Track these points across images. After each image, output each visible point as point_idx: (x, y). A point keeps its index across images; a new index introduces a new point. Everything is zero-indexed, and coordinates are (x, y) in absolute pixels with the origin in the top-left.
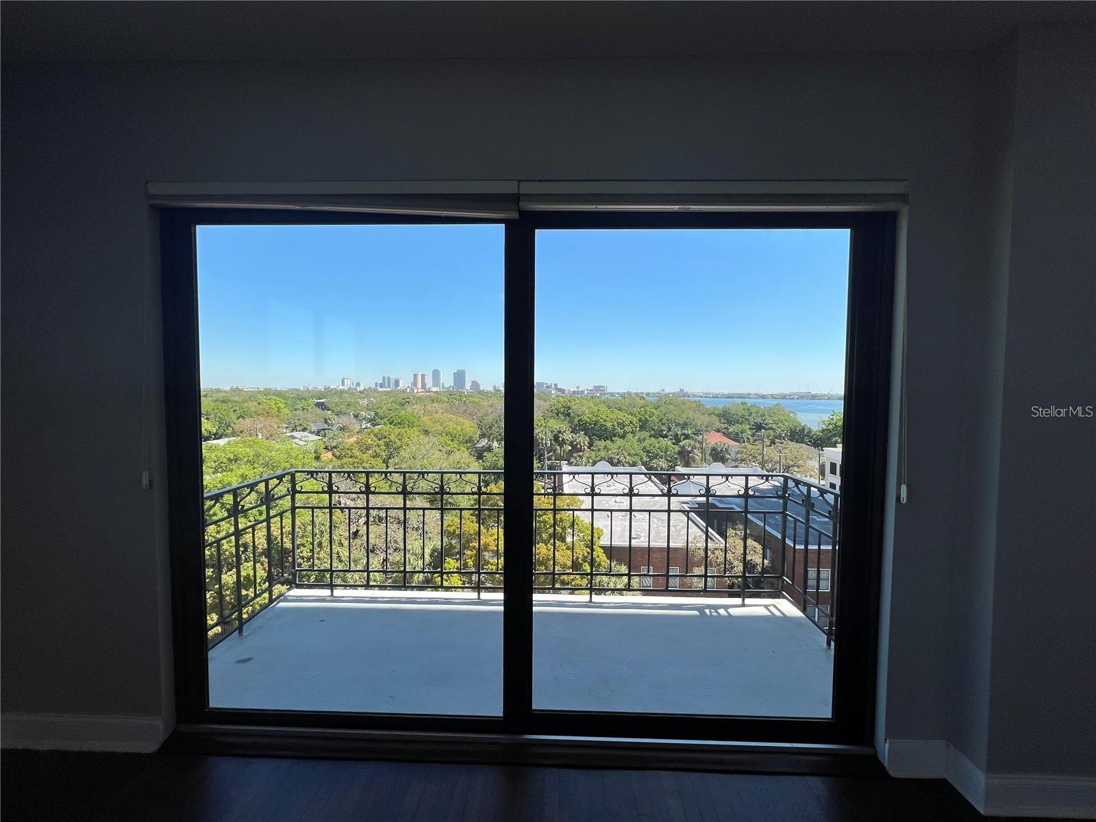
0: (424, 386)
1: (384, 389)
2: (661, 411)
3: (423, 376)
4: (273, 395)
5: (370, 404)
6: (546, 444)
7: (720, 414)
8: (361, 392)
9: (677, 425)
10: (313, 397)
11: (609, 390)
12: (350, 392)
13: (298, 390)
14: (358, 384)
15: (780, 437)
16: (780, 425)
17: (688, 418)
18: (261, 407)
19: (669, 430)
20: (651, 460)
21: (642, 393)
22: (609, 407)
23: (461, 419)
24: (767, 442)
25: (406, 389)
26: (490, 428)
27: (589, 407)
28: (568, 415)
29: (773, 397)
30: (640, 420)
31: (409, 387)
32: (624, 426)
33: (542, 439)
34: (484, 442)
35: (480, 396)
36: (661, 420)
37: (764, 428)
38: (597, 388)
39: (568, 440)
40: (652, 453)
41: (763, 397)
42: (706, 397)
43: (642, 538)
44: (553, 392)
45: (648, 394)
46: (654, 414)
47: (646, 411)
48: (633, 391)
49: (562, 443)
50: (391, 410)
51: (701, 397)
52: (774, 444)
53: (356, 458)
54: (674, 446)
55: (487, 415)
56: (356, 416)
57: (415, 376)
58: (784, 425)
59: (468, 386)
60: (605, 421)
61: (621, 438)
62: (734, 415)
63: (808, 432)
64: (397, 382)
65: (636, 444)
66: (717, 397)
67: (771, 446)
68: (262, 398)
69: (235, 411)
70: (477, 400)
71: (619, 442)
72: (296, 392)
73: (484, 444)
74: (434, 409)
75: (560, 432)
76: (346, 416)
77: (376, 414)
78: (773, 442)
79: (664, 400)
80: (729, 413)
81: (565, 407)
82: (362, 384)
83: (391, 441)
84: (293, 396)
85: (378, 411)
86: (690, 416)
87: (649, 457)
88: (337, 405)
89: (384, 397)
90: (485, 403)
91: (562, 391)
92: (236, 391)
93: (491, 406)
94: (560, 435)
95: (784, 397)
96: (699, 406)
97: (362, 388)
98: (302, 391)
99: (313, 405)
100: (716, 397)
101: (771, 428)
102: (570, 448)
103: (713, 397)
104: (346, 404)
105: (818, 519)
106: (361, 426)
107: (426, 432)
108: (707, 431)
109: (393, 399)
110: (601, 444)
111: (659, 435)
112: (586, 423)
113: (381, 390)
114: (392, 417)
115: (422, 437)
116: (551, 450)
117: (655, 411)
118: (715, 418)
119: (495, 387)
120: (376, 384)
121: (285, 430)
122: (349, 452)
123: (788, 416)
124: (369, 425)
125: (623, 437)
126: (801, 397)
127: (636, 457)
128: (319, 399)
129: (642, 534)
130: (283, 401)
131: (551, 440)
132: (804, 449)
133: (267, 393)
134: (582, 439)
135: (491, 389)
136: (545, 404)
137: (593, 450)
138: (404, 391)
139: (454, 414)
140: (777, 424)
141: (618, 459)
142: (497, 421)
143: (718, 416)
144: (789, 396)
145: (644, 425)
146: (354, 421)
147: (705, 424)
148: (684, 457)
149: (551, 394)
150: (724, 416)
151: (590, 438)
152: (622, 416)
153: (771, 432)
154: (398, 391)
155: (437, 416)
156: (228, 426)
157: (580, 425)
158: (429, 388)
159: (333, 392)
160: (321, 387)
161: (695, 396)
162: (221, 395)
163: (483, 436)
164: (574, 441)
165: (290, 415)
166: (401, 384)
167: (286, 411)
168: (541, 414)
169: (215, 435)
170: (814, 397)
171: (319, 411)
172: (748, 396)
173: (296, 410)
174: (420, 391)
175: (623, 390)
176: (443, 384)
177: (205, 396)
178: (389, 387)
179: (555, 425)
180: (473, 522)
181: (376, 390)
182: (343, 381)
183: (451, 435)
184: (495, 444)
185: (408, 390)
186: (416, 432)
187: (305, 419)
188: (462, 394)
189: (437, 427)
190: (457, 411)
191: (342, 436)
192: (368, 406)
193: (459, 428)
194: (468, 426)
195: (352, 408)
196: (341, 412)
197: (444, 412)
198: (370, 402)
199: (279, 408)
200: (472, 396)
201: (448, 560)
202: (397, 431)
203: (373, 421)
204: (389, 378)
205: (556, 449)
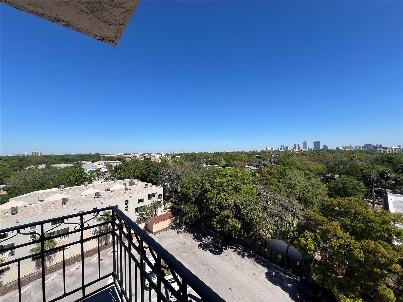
0: (299, 148)
1: (282, 151)
3: (299, 145)
6: (374, 178)
8: (273, 152)
10: (256, 154)
12: (269, 152)
13: (252, 152)
14: (272, 149)
18: (240, 157)
23: (316, 163)
26: (333, 168)
28: (392, 162)
31: (292, 149)
33: (370, 176)
34: (330, 175)
35: (328, 152)
49: (387, 179)
50: (283, 159)
53: (267, 177)
55: (331, 161)
56: (270, 161)
57: (295, 145)
59: (321, 148)
64: (287, 148)
68: (240, 154)
69: (232, 158)
70: (326, 154)
72: (251, 152)
73: (329, 175)
74: (303, 158)
75: (385, 172)
76: (266, 161)
77: (278, 160)
81: (388, 158)
82: (273, 149)
83: (281, 172)
84: (250, 154)
85: (279, 159)
88: (263, 157)
89: (281, 153)
90: (330, 156)
91: (386, 148)
92: (234, 152)
93: (334, 157)
94: (385, 174)
97: (273, 150)
99: (255, 157)
102: (394, 182)
104: (267, 156)
106: (272, 164)
107: (299, 169)
109: (285, 154)
113: (281, 151)
114: (283, 162)
115: (296, 170)
119: (337, 148)
120: (279, 149)
121: (246, 165)
122: (264, 175)
128: (258, 155)
130: (246, 155)
131: (377, 177)
133: (243, 153)
135: (335, 149)
136: (371, 156)
138: (290, 151)
139: (312, 161)
142: (337, 165)
146: (269, 163)
149: (377, 150)
154: (288, 151)
155: (303, 162)
156: (230, 163)
158: (302, 150)
159: (262, 152)
160: (259, 150)
162: (230, 154)
163: (329, 171)
166: (289, 149)
167: (247, 159)
168: (369, 162)
169: (227, 165)
171: (257, 159)
173: (250, 158)
174: (297, 151)
176: (308, 148)
177: (226, 154)
178: (284, 150)
179: (380, 168)
180: (320, 215)
181: (278, 151)
182: (266, 148)
183: (311, 170)
184: (336, 176)
185: (292, 151)
186: (293, 168)
187: (252, 162)
188: (318, 152)
189: (304, 166)
190: (314, 160)
191: (264, 168)
192: (275, 157)
193: (315, 167)
194: (321, 167)
195: (269, 158)
196: (264, 159)
197: (308, 160)
198: (275, 155)
199: (245, 158)
200: (323, 153)
201: (306, 231)
202: (283, 167)
203: (276, 163)
204: (284, 146)
205: (382, 182)
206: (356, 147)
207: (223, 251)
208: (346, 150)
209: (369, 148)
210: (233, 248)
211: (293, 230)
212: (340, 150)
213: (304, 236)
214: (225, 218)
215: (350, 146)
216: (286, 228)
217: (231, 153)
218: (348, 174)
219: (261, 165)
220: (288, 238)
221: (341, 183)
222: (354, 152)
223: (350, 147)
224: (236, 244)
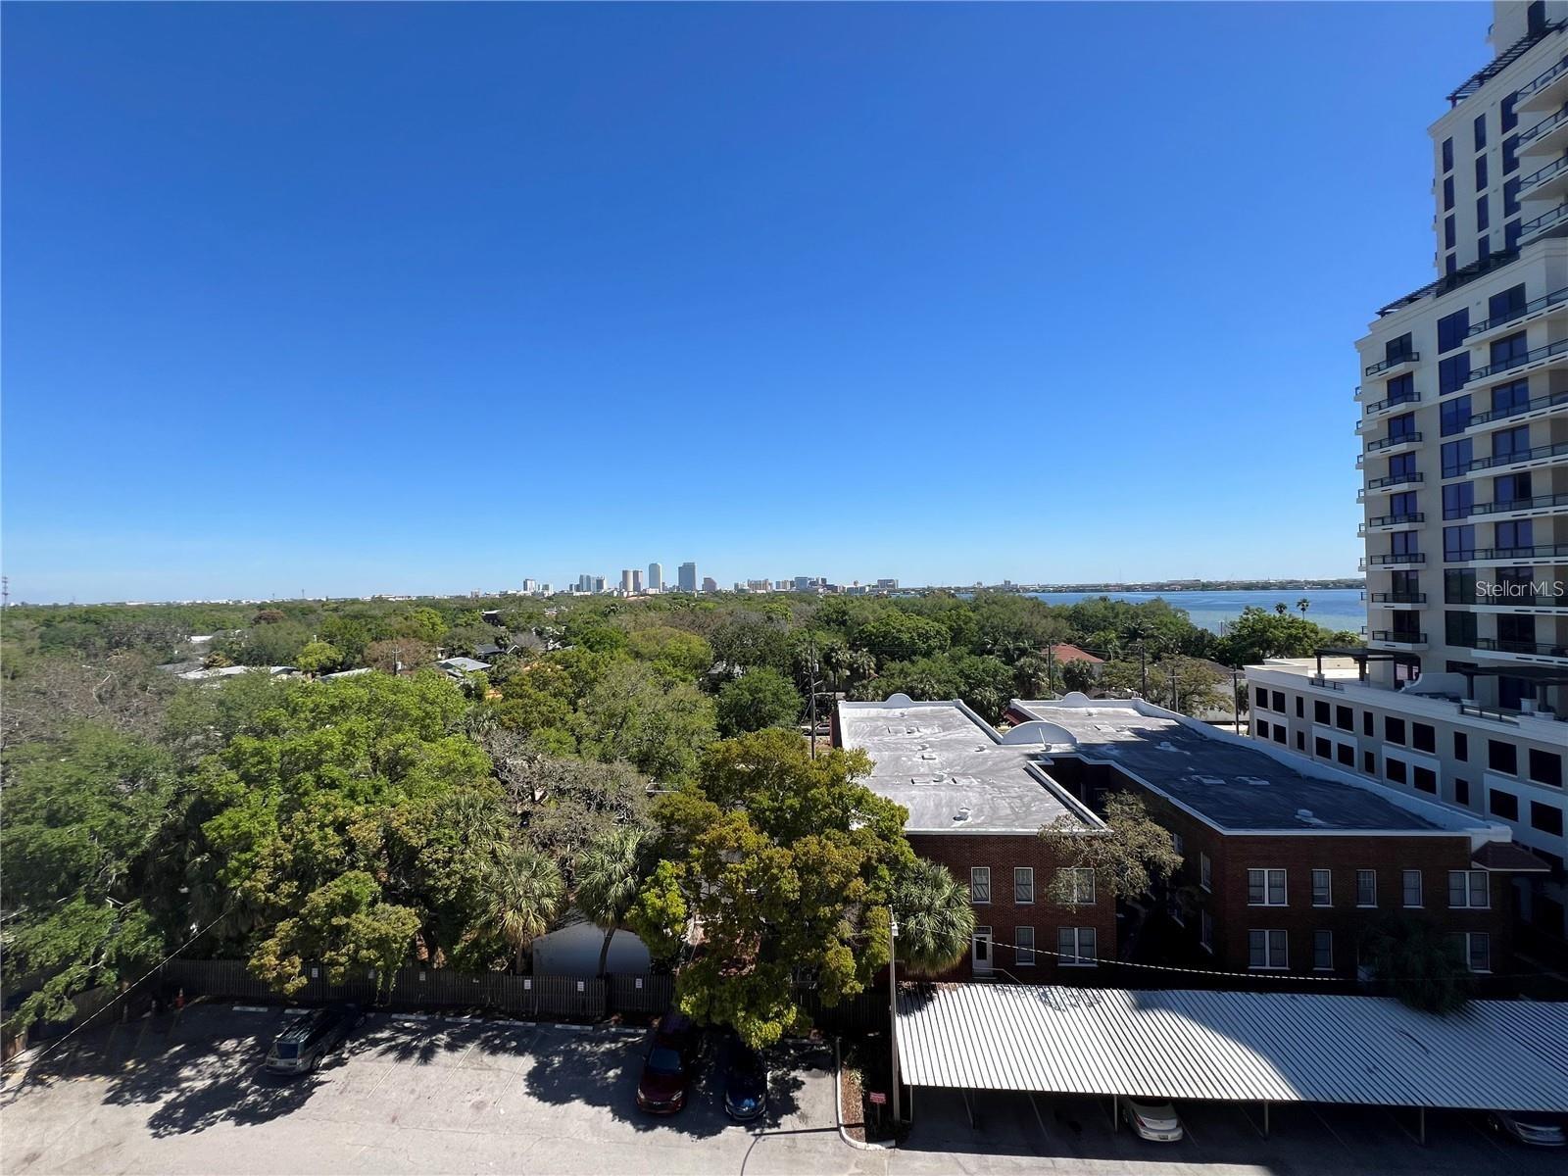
0: (637, 587)
2: (982, 615)
3: (636, 574)
4: (427, 606)
5: (560, 616)
6: (813, 668)
7: (1071, 616)
8: (549, 598)
9: (1008, 634)
10: (482, 607)
11: (901, 586)
12: (536, 598)
13: (463, 598)
14: (546, 587)
15: (1166, 649)
16: (1164, 630)
17: (1021, 624)
18: (409, 623)
19: (996, 642)
20: (972, 689)
21: (950, 588)
22: (904, 611)
23: (687, 635)
24: (1148, 657)
25: (612, 592)
26: (730, 646)
27: (874, 611)
28: (844, 623)
29: (1144, 588)
30: (951, 628)
31: (616, 589)
32: (928, 639)
33: (807, 661)
34: (721, 668)
35: (716, 599)
36: (981, 629)
37: (1140, 636)
38: (883, 583)
39: (845, 662)
40: (974, 679)
41: (1129, 589)
42: (1043, 591)
43: (970, 819)
44: (821, 590)
45: (958, 589)
46: (971, 619)
47: (959, 615)
48: (937, 585)
49: (836, 667)
50: (587, 623)
51: (1036, 591)
52: (1160, 660)
54: (1006, 668)
55: (723, 627)
56: (540, 633)
57: (625, 573)
58: (1169, 630)
59: (699, 585)
60: (899, 631)
61: (924, 656)
62: (1091, 617)
63: (1209, 641)
64: (600, 583)
65: (947, 664)
66: (1060, 591)
67: (1154, 662)
68: (411, 611)
69: (369, 630)
70: (711, 605)
71: (922, 662)
72: (461, 602)
73: (720, 669)
74: (649, 619)
75: (832, 650)
76: (525, 633)
77: (568, 629)
78: (1157, 658)
79: (985, 599)
80: (1083, 615)
81: (838, 613)
82: (551, 586)
83: (581, 671)
84: (455, 606)
85: (571, 624)
86: (1025, 620)
87: (970, 684)
88: (513, 617)
89: (581, 604)
90: (722, 610)
91: (833, 588)
92: (379, 601)
93: (731, 614)
94: (833, 654)
95: (1160, 588)
96: (1037, 606)
97: (550, 593)
98: (468, 600)
99: (480, 618)
100: (1058, 590)
101: (1152, 636)
102: (848, 673)
103: (1054, 591)
104: (526, 616)
105: (1252, 782)
106: (547, 647)
107: (638, 655)
108: (1054, 643)
109: (592, 606)
110: (896, 666)
111: (981, 651)
112: (872, 634)
113: (578, 594)
114: (587, 634)
115: (631, 661)
116: (821, 676)
117: (971, 614)
118: (1063, 624)
119: (736, 586)
120: (571, 586)
121: (439, 656)
122: (519, 689)
123: (1175, 616)
124: (557, 645)
125: (928, 654)
126: (1187, 587)
127: (949, 685)
128: (490, 610)
129: (970, 813)
130: (439, 614)
131: (819, 662)
132: (1207, 667)
133: (422, 603)
134: (866, 659)
135: (731, 588)
136: (808, 608)
137: (882, 676)
138: (611, 595)
139: (676, 627)
140: (1159, 629)
141: (922, 689)
142: (738, 636)
143: (1068, 618)
144: (1169, 586)
145: (957, 636)
146: (537, 640)
147: (1049, 631)
148: (1023, 683)
149: (819, 593)
150: (1076, 619)
151: (878, 659)
152: (922, 622)
153: (1151, 641)
154: (601, 595)
155: (651, 631)
156: (360, 651)
157: (861, 639)
158: (645, 590)
159: (511, 599)
160: (495, 593)
161: (1026, 590)
162: (357, 607)
163: (719, 658)
164: (854, 663)
165: (448, 634)
166: (605, 586)
167: (443, 628)
168: (804, 624)
169: (342, 664)
170: (1206, 587)
171: (488, 627)
172: (1107, 588)
173: (456, 626)
174: (631, 594)
175: (921, 585)
176: (663, 583)
177: (336, 610)
178: (589, 590)
179: (825, 638)
180: (701, 799)
181: (570, 595)
182: (525, 583)
183: (673, 659)
184: (737, 669)
185: (615, 594)
186: (622, 655)
187: (468, 639)
188: (689, 597)
189: (653, 647)
190: (681, 622)
191: (517, 663)
192: (557, 617)
193: (685, 647)
194: (698, 645)
195: (535, 621)
196: (518, 628)
197: (663, 625)
198: (560, 612)
199: (434, 624)
200: (704, 600)
201: (662, 862)
202: (590, 655)
203: (564, 640)
204: (588, 578)
205: (828, 676)
206: (778, 583)
207: (322, 1078)
208: (758, 591)
209: (803, 587)
210: (375, 1043)
211: (623, 873)
212: (743, 590)
213: (657, 882)
214: (330, 919)
215: (766, 581)
216: (600, 875)
217: (361, 606)
218: (761, 660)
219: (503, 650)
220: (607, 909)
221: (749, 690)
222: (773, 597)
223: (764, 584)
224: (394, 1016)
